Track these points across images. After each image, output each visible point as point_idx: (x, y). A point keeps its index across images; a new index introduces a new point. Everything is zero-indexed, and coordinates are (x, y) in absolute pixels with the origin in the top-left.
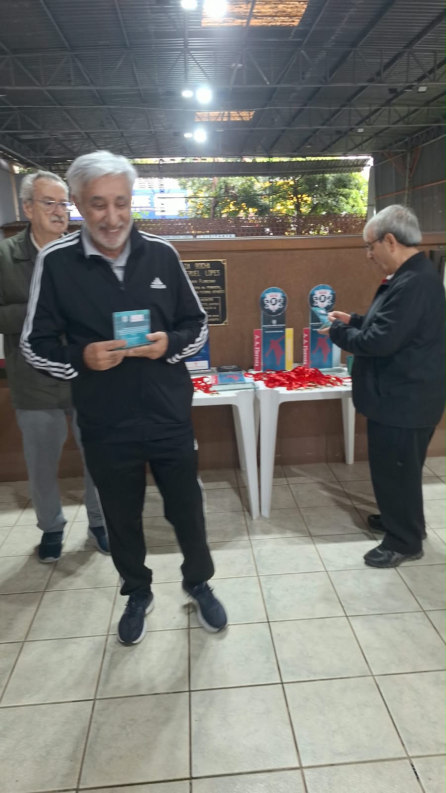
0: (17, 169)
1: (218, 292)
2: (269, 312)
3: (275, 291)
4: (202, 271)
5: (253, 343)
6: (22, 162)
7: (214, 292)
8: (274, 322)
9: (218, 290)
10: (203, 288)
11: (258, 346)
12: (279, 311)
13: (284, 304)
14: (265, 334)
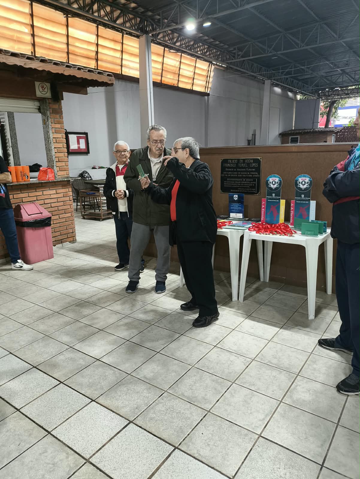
0: (299, 97)
1: (256, 176)
2: (271, 189)
3: (275, 177)
4: (248, 164)
5: (261, 207)
6: (302, 93)
7: (254, 176)
8: (274, 195)
9: (256, 174)
10: (248, 173)
11: (264, 208)
12: (276, 189)
13: (280, 184)
14: (267, 201)
